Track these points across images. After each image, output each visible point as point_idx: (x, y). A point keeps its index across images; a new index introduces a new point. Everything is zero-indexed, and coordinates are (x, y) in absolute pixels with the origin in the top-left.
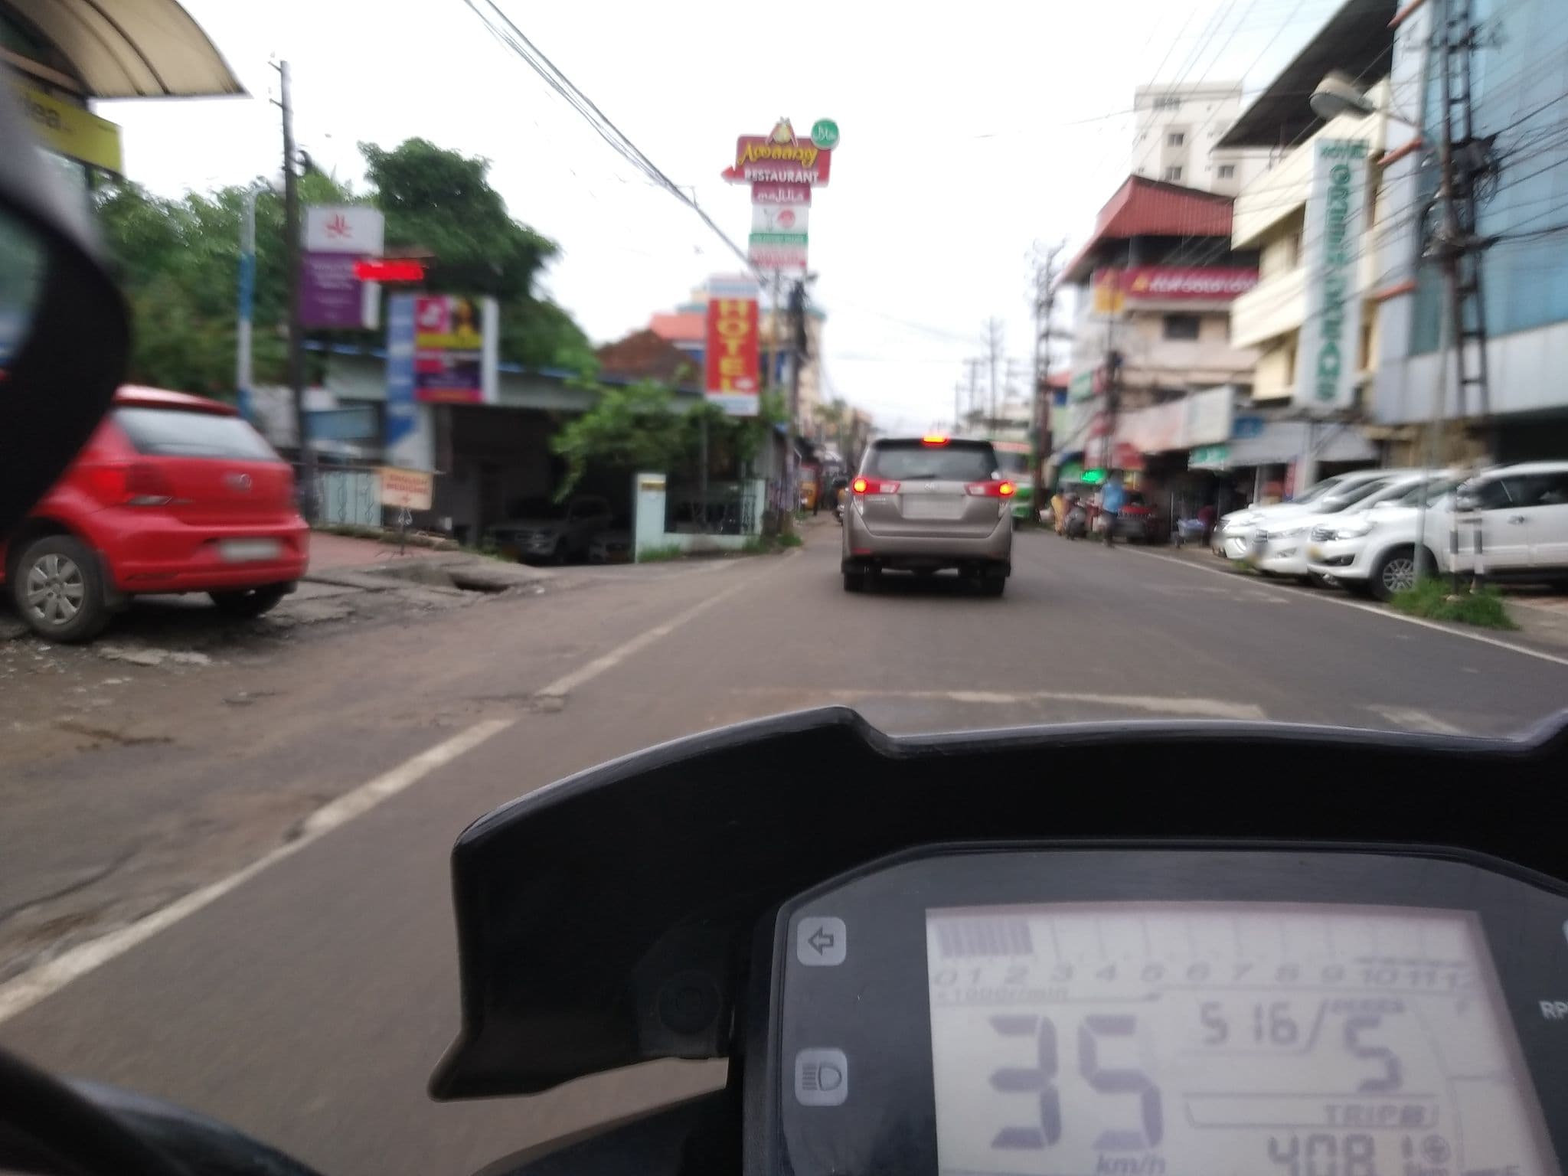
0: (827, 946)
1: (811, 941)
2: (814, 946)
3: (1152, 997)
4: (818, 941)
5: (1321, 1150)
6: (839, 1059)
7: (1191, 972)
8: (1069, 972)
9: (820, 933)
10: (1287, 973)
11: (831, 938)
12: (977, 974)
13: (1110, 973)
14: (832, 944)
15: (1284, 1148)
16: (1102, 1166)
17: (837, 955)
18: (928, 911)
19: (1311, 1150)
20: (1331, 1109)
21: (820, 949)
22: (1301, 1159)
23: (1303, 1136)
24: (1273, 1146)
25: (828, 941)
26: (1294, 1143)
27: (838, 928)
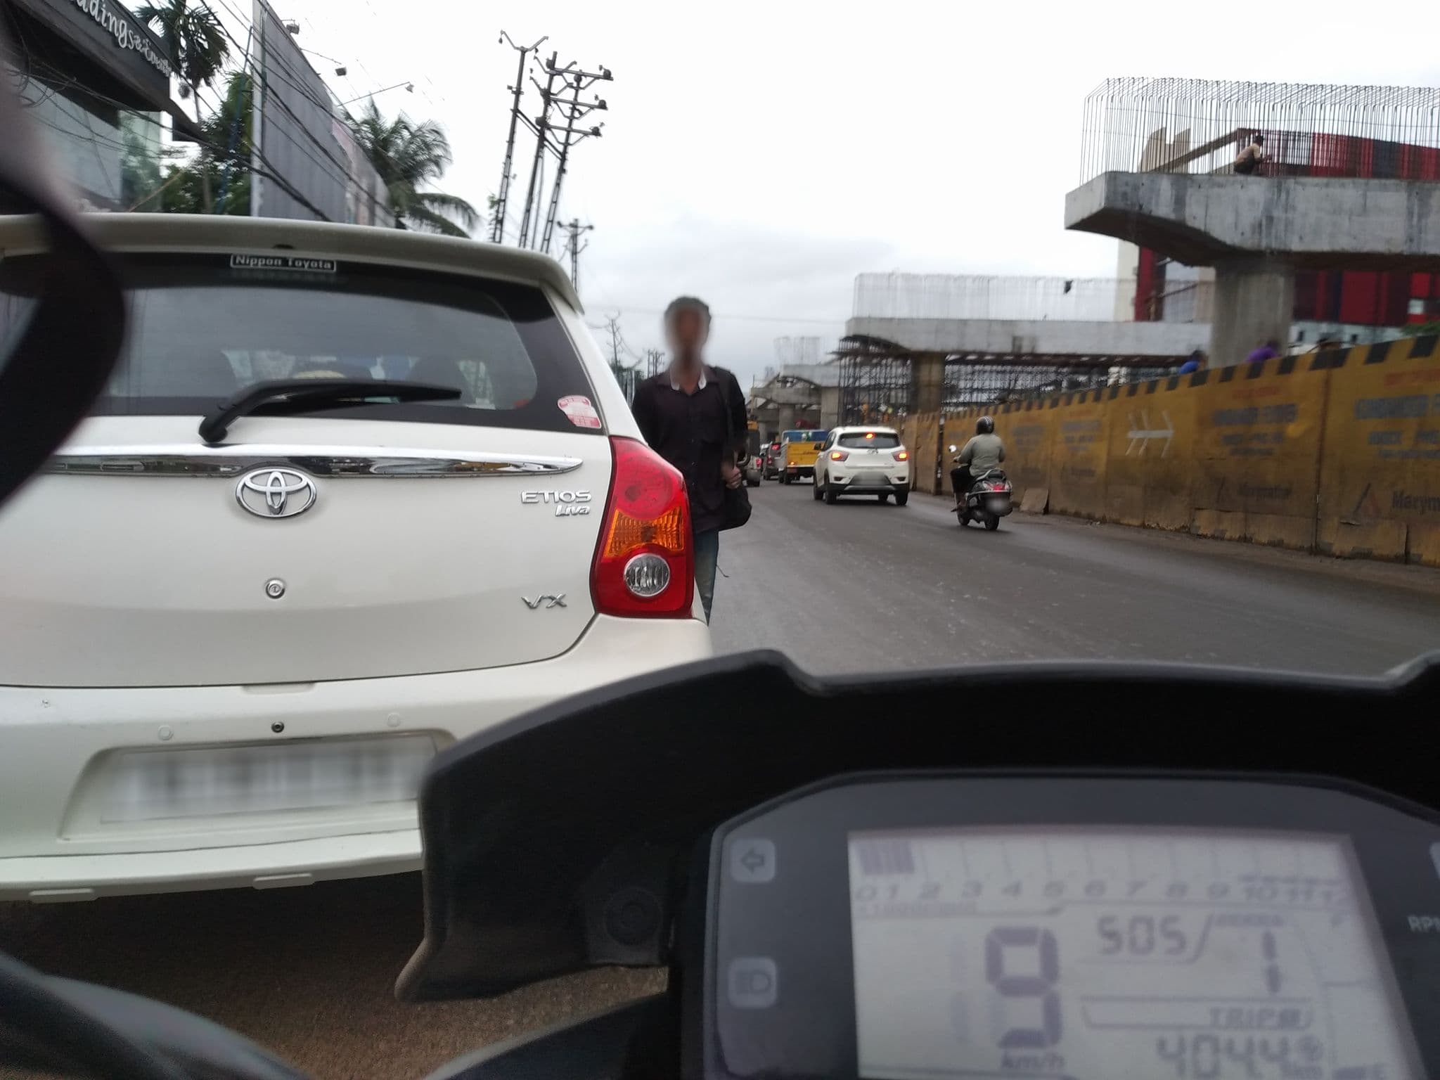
0: (757, 864)
1: (743, 861)
2: (746, 865)
3: (1054, 911)
4: (750, 860)
5: (1206, 1048)
6: (769, 966)
7: (1089, 889)
8: (977, 888)
9: (751, 853)
10: (1177, 890)
11: (761, 858)
12: (894, 890)
13: (1015, 889)
14: (761, 863)
15: (1172, 1047)
16: (1007, 1062)
17: (767, 873)
18: (851, 833)
19: (1196, 1048)
20: (1215, 1013)
21: (752, 867)
22: (1188, 1055)
23: (1189, 1035)
24: (1162, 1045)
25: (758, 860)
26: (1181, 1043)
27: (768, 848)
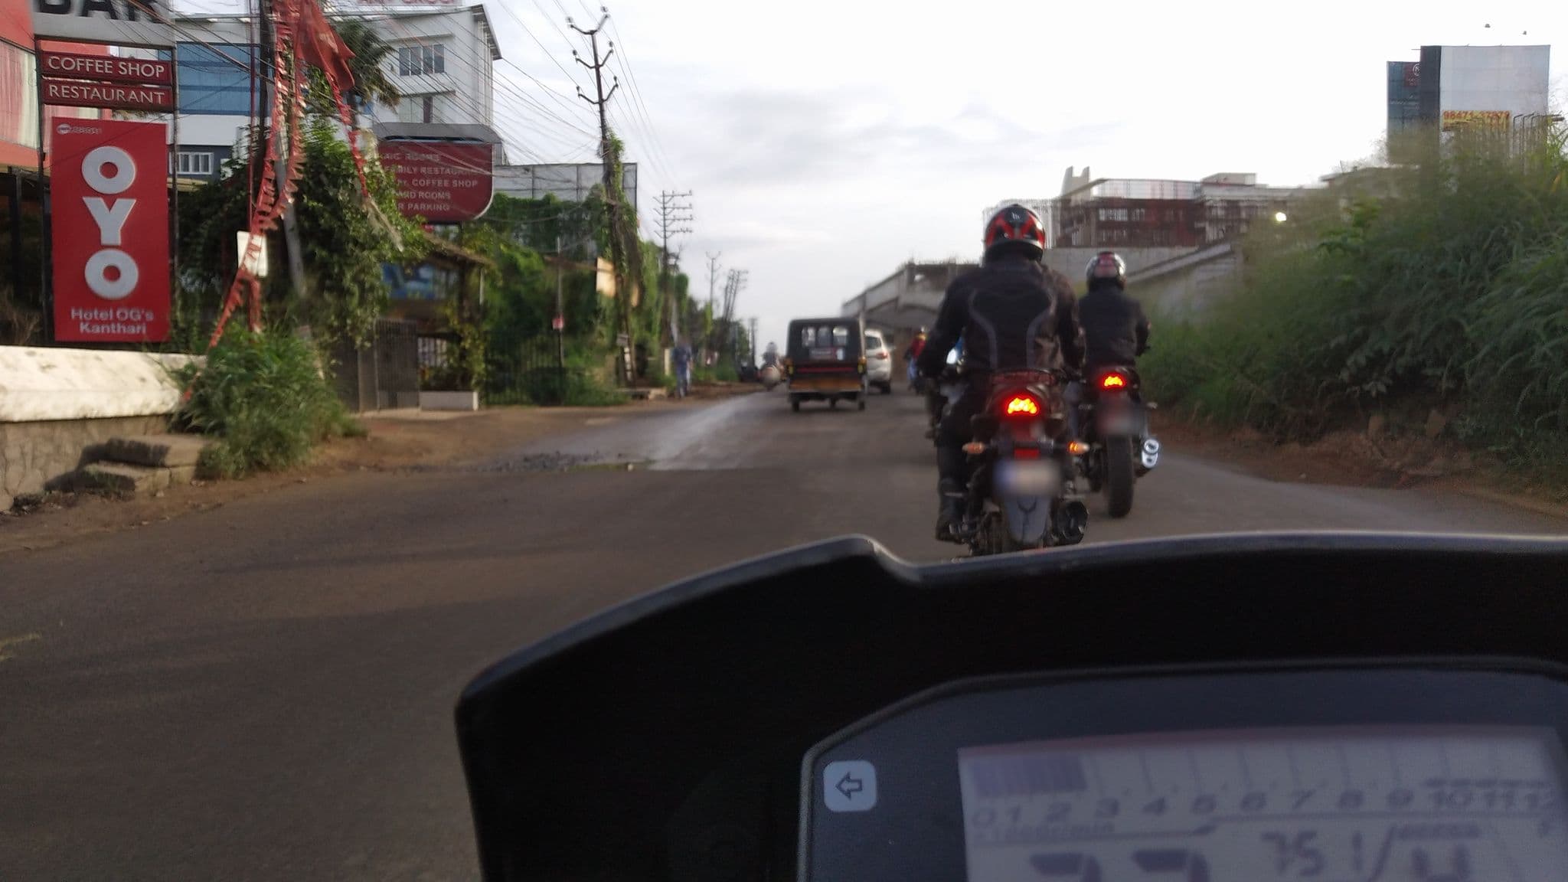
0: (856, 790)
1: (839, 786)
2: (842, 791)
3: (1204, 831)
4: (846, 786)
7: (1246, 803)
8: (1114, 808)
9: (847, 778)
10: (1350, 799)
11: (860, 782)
12: (1016, 814)
13: (1159, 807)
14: (860, 789)
17: (866, 800)
18: (961, 752)
21: (848, 794)
25: (856, 786)
27: (866, 769)
